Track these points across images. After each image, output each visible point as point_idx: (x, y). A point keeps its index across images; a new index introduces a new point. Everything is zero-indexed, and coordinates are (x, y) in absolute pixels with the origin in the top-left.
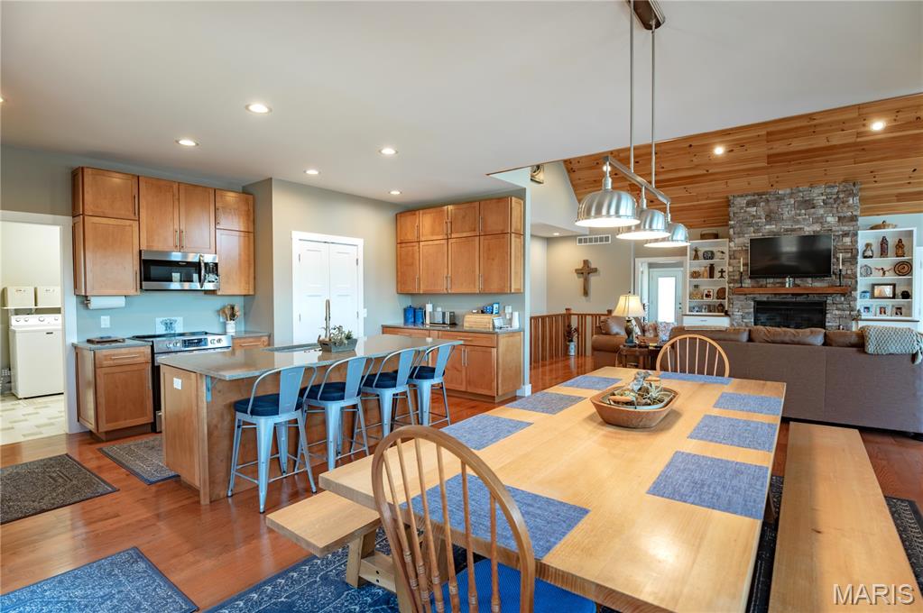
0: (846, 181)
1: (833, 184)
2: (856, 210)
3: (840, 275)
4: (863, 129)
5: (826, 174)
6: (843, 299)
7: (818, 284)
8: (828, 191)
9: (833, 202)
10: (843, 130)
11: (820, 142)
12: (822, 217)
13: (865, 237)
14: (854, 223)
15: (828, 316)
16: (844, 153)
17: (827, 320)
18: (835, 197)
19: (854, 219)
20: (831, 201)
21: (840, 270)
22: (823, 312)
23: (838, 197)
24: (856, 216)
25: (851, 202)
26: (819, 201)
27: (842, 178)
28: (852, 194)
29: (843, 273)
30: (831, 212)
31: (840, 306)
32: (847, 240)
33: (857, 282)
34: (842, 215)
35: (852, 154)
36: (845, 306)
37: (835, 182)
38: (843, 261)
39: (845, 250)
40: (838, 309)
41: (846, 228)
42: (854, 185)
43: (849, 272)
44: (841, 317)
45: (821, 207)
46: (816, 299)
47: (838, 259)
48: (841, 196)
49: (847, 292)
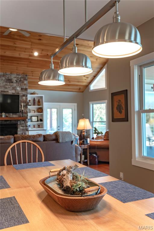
0: (23, 73)
1: (19, 74)
2: (27, 86)
3: (22, 112)
4: (31, 54)
5: (17, 69)
6: (23, 122)
7: (14, 116)
8: (17, 76)
9: (19, 81)
10: (25, 52)
11: (16, 55)
12: (15, 87)
13: (30, 97)
14: (26, 91)
15: (19, 129)
16: (24, 62)
17: (18, 131)
18: (20, 79)
19: (26, 89)
20: (18, 81)
21: (23, 110)
22: (16, 128)
23: (21, 80)
24: (27, 89)
25: (25, 82)
26: (14, 80)
27: (22, 72)
28: (25, 79)
29: (23, 111)
30: (18, 85)
31: (22, 125)
32: (24, 98)
33: (27, 115)
34: (22, 87)
35: (27, 63)
36: (24, 125)
37: (20, 73)
38: (24, 107)
39: (24, 102)
40: (22, 126)
41: (24, 93)
42: (26, 76)
43: (25, 111)
44: (23, 130)
45: (15, 83)
46: (14, 122)
47: (21, 105)
48: (22, 79)
49: (25, 120)
